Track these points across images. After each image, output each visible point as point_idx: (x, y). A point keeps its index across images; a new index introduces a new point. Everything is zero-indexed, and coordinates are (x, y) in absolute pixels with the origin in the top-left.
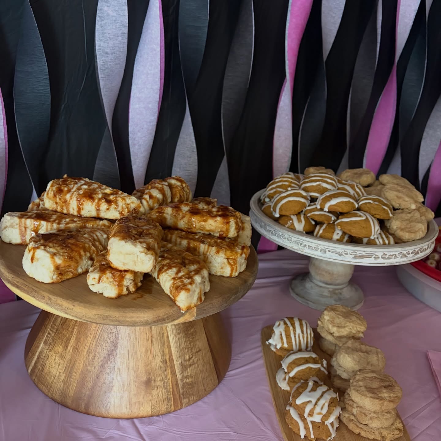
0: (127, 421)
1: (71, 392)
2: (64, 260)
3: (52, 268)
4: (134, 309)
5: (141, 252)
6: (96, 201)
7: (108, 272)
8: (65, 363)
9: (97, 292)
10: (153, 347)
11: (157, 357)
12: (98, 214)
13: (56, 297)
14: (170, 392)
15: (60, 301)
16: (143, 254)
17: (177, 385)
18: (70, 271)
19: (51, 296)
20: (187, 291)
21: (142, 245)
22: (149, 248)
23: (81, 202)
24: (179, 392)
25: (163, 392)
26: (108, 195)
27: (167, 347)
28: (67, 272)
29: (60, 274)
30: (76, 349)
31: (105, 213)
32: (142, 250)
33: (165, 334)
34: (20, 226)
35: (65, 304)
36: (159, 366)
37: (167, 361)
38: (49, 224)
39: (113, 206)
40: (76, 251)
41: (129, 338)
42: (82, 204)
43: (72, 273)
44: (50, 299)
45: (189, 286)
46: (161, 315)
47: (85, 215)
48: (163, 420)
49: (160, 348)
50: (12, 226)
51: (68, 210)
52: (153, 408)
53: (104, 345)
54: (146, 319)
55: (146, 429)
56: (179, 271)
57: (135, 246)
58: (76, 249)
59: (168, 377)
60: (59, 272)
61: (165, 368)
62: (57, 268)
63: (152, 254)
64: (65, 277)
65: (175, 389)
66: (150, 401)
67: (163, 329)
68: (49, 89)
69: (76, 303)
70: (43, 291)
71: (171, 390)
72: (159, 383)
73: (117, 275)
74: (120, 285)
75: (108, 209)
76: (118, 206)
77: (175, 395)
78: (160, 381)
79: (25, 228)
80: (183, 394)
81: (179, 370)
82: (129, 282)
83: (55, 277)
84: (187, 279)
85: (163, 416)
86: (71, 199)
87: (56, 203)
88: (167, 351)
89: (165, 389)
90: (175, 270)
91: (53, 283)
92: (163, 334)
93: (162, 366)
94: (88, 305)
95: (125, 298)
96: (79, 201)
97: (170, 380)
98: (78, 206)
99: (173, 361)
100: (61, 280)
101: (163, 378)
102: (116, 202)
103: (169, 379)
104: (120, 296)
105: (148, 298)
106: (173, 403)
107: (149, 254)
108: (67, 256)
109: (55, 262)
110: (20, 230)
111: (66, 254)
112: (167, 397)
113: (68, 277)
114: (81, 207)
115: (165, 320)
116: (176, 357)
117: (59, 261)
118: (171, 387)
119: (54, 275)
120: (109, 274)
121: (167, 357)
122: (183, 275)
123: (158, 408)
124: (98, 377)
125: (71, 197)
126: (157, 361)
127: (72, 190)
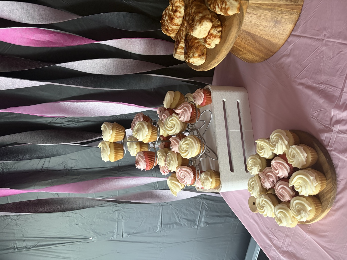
0: (290, 37)
1: (262, 55)
2: (197, 52)
3: (199, 58)
4: (228, 36)
5: (201, 27)
6: (174, 17)
7: (207, 40)
8: (248, 53)
9: (215, 46)
10: (259, 15)
11: (265, 14)
12: (182, 17)
13: (211, 63)
14: (289, 10)
15: (213, 62)
16: (202, 26)
17: (287, 5)
18: (203, 49)
19: (210, 64)
20: (228, 9)
21: (197, 25)
22: (200, 21)
23: (174, 24)
24: (292, 4)
25: (286, 15)
26: (172, 9)
27: (263, 6)
28: (203, 51)
29: (203, 54)
30: (243, 48)
31: (182, 14)
32: (200, 26)
33: (255, 5)
34: (180, 54)
35: (216, 60)
36: (271, 14)
37: (271, 8)
38: (181, 42)
39: (179, 9)
40: (195, 44)
41: (248, 26)
42: (175, 24)
43: (204, 48)
44: (212, 65)
45: (227, 7)
46: (237, 23)
47: (181, 23)
48: (301, 20)
49: (261, 11)
50: (179, 57)
51: (177, 29)
52: (291, 23)
53: (246, 38)
54: (235, 31)
55: (299, 31)
56: (218, 5)
57: (196, 29)
58: (194, 43)
59: (280, 10)
60: (202, 55)
61: (274, 10)
62: (199, 56)
63: (203, 22)
64: (205, 53)
65: (289, 7)
66: (287, 24)
67: (252, 6)
68: (116, 12)
69: (216, 57)
70: (208, 65)
71: (288, 10)
72: (280, 16)
73: (210, 37)
74: (215, 37)
75: (180, 12)
76: (179, 6)
77: (292, 8)
78: (279, 15)
79: (181, 52)
80: (295, 2)
81: (280, 1)
82: (215, 31)
83: (203, 58)
84: (223, 5)
85: (300, 17)
86: (172, 28)
87: (173, 33)
88: (265, 7)
89: (285, 13)
90: (217, 6)
91: (206, 59)
92: (255, 6)
93: (272, 12)
94: (219, 53)
95: (222, 34)
96: (173, 25)
97: (283, 9)
98: (175, 26)
99: (273, 4)
100: (206, 55)
101: (279, 13)
102: (177, 7)
103: (281, 9)
104: (221, 37)
105: (227, 23)
106: (296, 11)
107: (203, 23)
108: (196, 50)
109: (196, 57)
110: (181, 54)
111: (195, 50)
112: (291, 13)
113: (206, 51)
114: (176, 25)
115: (241, 21)
116: (272, 1)
117: (196, 55)
118: (286, 9)
119: (202, 58)
120: (208, 40)
121: (269, 7)
122: (221, 5)
123: (293, 20)
124: (261, 45)
125: (171, 27)
126: (268, 14)
127: (168, 25)
